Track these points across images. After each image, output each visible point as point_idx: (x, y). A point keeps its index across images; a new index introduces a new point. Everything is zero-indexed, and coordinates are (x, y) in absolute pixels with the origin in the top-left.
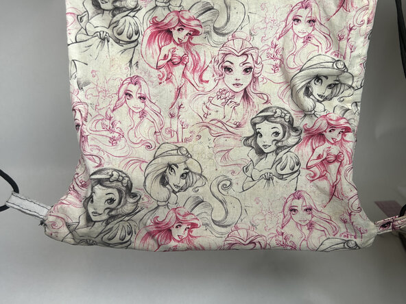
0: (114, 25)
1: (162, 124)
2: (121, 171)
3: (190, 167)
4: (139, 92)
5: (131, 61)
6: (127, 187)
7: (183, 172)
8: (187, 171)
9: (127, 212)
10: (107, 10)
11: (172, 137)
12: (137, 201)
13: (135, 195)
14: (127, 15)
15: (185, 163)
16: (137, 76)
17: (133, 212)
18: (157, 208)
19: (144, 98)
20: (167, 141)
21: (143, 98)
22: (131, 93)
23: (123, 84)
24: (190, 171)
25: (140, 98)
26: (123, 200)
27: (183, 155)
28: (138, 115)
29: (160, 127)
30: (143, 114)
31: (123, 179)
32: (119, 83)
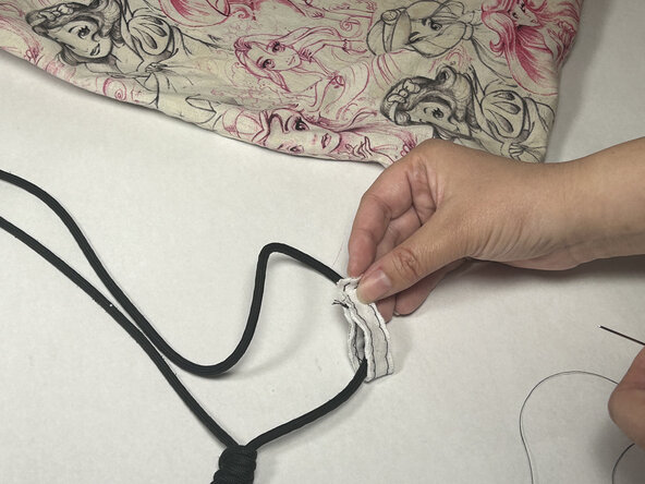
0: (138, 45)
1: (332, 31)
2: (392, 89)
3: (423, 16)
4: (264, 47)
5: (207, 44)
6: (421, 86)
7: (428, 27)
8: (428, 21)
9: (468, 91)
10: (112, 48)
11: (358, 23)
12: (455, 73)
13: (442, 76)
14: (127, 24)
15: (412, 20)
16: (236, 43)
17: (471, 83)
18: (474, 42)
19: (278, 44)
20: (365, 34)
21: (276, 47)
22: (264, 59)
23: (246, 65)
24: (430, 18)
25: (275, 50)
26: (444, 97)
27: (397, 18)
28: (306, 63)
29: (335, 37)
30: (305, 55)
31: (406, 90)
32: (243, 70)
